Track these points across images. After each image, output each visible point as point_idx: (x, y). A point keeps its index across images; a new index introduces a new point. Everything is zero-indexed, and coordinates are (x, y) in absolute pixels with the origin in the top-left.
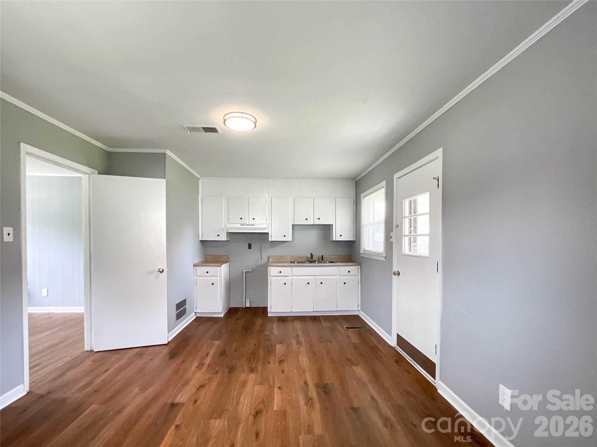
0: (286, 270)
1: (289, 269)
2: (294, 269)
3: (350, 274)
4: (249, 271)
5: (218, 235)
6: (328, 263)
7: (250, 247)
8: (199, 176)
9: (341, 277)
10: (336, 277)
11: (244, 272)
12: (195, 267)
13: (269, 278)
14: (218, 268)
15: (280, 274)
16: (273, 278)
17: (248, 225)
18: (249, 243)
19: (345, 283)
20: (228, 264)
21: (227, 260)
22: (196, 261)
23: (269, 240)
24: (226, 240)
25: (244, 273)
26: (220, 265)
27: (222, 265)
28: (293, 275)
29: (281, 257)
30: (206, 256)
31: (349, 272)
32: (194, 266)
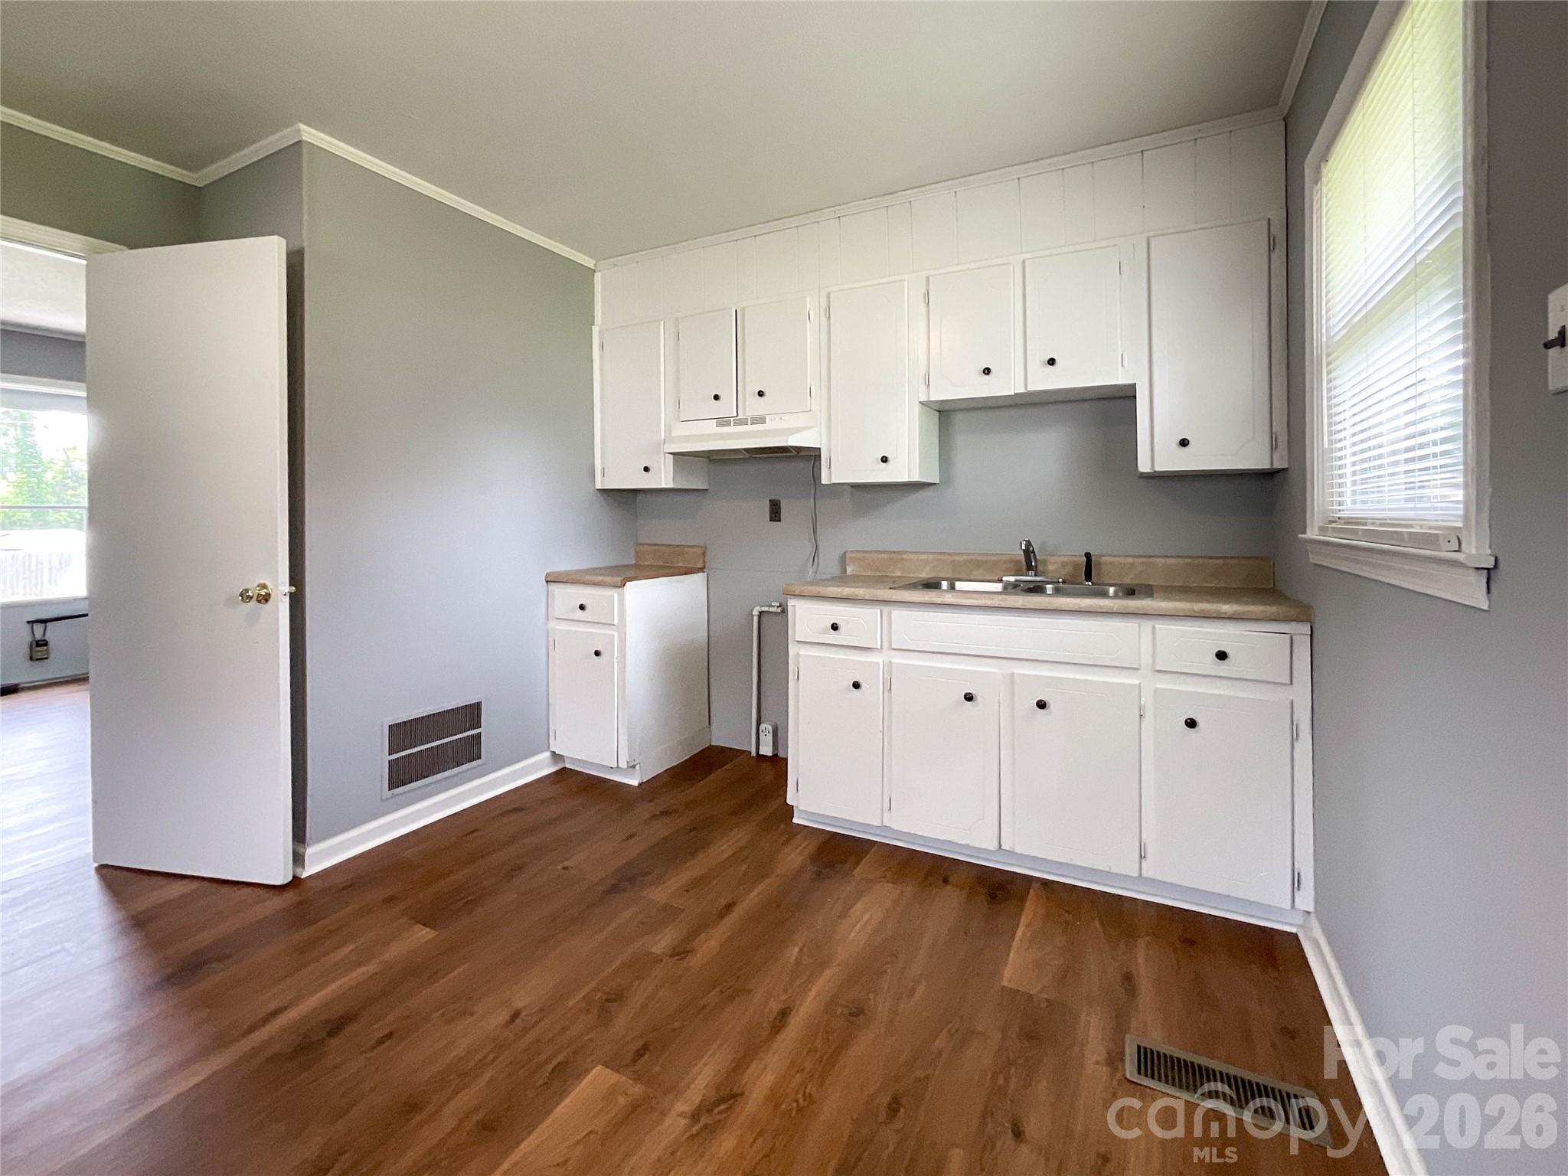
0: (862, 622)
1: (874, 612)
2: (899, 615)
3: (1223, 668)
4: (772, 609)
5: (646, 469)
6: (1116, 596)
7: (775, 514)
8: (589, 262)
9: (1165, 684)
10: (1133, 680)
11: (755, 613)
12: (553, 587)
13: (792, 650)
14: (615, 593)
15: (832, 637)
16: (804, 651)
17: (744, 422)
18: (773, 498)
19: (1191, 724)
20: (699, 578)
21: (699, 566)
22: (564, 565)
23: (823, 482)
24: (671, 486)
25: (756, 619)
26: (619, 579)
27: (628, 584)
28: (894, 647)
29: (896, 557)
30: (641, 548)
31: (1222, 656)
32: (547, 582)
